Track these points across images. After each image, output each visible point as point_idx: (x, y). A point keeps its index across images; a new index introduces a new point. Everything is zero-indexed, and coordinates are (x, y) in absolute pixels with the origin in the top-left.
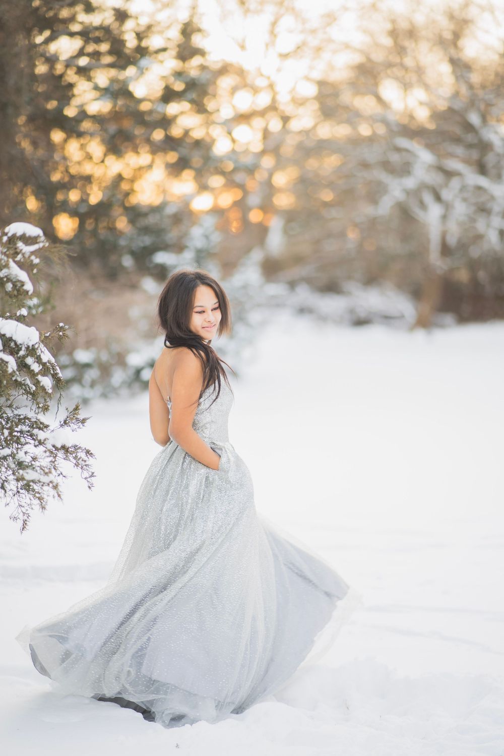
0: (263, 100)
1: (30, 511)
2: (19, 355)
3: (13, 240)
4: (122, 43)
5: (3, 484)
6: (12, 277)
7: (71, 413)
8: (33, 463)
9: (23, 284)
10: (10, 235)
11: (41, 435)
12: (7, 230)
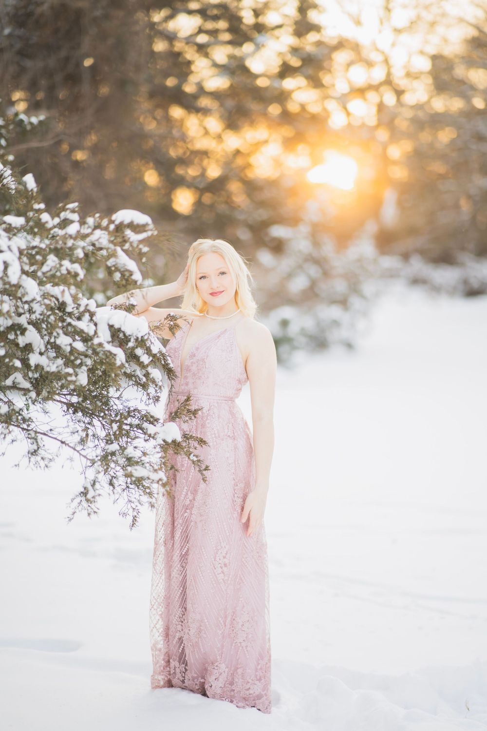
0: (378, 74)
1: (139, 507)
2: (128, 347)
3: (120, 228)
4: (239, 19)
5: (111, 481)
6: (120, 266)
7: (182, 404)
8: (143, 458)
9: (131, 273)
10: (117, 222)
11: (151, 429)
12: (114, 217)
